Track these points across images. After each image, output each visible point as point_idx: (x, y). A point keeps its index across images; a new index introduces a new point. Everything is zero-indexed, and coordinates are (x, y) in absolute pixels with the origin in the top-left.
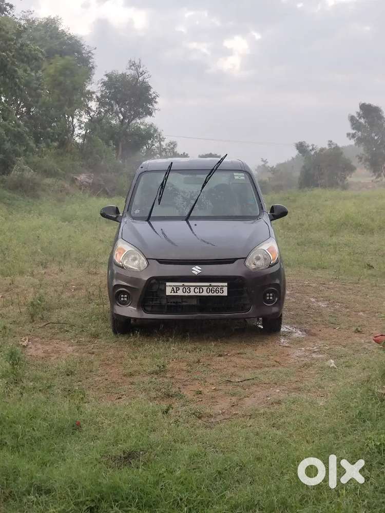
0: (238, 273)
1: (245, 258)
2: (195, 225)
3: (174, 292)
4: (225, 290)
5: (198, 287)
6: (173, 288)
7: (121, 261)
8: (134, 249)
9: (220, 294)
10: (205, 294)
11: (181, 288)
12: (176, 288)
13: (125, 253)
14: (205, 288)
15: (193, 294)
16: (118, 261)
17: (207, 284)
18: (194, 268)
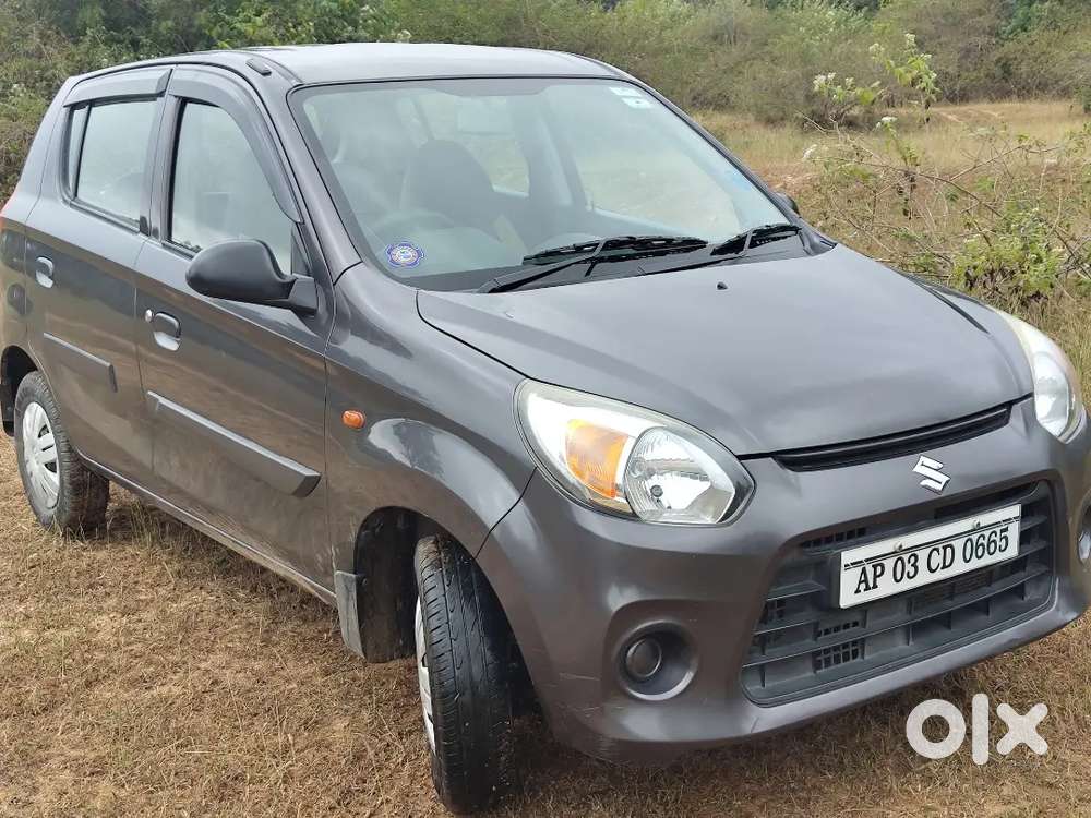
0: (1034, 459)
1: (1030, 395)
2: (721, 287)
3: (867, 588)
4: (1014, 532)
5: (940, 547)
6: (864, 571)
7: (617, 487)
8: (659, 421)
9: (999, 557)
10: (960, 567)
11: (889, 563)
12: (875, 567)
13: (629, 444)
14: (958, 544)
15: (925, 578)
16: (603, 490)
17: (965, 523)
18: (918, 469)
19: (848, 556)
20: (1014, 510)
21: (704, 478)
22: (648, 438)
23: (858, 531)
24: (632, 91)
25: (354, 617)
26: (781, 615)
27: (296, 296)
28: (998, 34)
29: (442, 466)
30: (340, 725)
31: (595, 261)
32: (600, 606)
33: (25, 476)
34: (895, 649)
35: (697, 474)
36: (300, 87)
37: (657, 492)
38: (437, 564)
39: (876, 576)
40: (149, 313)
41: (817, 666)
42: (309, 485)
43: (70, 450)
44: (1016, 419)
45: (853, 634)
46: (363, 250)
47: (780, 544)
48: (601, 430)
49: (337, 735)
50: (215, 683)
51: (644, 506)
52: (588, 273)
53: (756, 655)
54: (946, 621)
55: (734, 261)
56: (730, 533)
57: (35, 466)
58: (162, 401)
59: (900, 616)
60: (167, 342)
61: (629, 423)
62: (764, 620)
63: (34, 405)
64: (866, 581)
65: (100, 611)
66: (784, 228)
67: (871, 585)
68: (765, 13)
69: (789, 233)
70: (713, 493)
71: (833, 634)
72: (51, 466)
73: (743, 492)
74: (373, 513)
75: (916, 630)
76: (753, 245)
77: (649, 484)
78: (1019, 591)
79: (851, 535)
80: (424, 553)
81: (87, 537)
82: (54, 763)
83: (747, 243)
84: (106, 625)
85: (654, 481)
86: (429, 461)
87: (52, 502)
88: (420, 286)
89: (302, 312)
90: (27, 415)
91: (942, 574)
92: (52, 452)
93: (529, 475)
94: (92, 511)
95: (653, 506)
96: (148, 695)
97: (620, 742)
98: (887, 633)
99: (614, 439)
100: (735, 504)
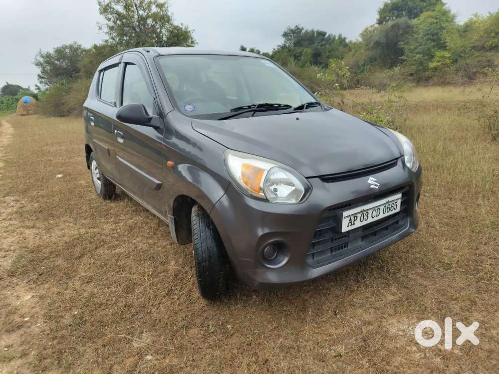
1: (403, 156)
2: (297, 119)
3: (352, 225)
4: (399, 203)
5: (376, 209)
6: (351, 219)
7: (260, 189)
8: (276, 164)
9: (394, 212)
10: (382, 216)
11: (359, 216)
12: (354, 217)
13: (265, 173)
14: (382, 208)
15: (370, 220)
16: (254, 190)
17: (384, 201)
18: (369, 181)
19: (345, 214)
20: (399, 196)
21: (293, 185)
22: (272, 171)
23: (348, 205)
25: (174, 231)
26: (320, 235)
27: (152, 122)
28: (356, 74)
29: (202, 181)
30: (173, 263)
31: (255, 111)
32: (255, 234)
33: (93, 182)
34: (358, 244)
35: (290, 184)
36: (159, 56)
37: (276, 190)
38: (198, 215)
39: (354, 220)
40: (116, 131)
41: (332, 251)
42: (159, 187)
43: (102, 174)
44: (399, 162)
45: (345, 240)
46: (175, 106)
47: (322, 210)
48: (255, 167)
49: (171, 267)
50: (136, 248)
51: (270, 196)
52: (253, 115)
53: (311, 249)
54: (374, 234)
55: (301, 112)
56: (304, 205)
57: (95, 179)
58: (120, 159)
59: (360, 233)
60: (121, 140)
61: (265, 165)
62: (315, 237)
63: (94, 161)
64: (351, 222)
65: (107, 223)
66: (316, 103)
67: (353, 223)
68: (300, 69)
69: (317, 105)
70: (296, 192)
71: (339, 240)
72: (99, 179)
73: (308, 190)
74: (177, 197)
75: (363, 238)
76: (306, 108)
77: (272, 188)
78: (397, 222)
79: (346, 206)
80: (194, 209)
81: (109, 199)
82: (77, 278)
83: (305, 107)
84: (108, 227)
85: (275, 186)
86: (198, 181)
87: (100, 189)
88: (193, 118)
89: (156, 128)
90: (93, 164)
91: (376, 219)
92: (98, 176)
93: (228, 185)
94: (110, 192)
95: (274, 196)
96: (113, 252)
97: (262, 283)
98: (356, 239)
99: (260, 171)
100: (304, 195)
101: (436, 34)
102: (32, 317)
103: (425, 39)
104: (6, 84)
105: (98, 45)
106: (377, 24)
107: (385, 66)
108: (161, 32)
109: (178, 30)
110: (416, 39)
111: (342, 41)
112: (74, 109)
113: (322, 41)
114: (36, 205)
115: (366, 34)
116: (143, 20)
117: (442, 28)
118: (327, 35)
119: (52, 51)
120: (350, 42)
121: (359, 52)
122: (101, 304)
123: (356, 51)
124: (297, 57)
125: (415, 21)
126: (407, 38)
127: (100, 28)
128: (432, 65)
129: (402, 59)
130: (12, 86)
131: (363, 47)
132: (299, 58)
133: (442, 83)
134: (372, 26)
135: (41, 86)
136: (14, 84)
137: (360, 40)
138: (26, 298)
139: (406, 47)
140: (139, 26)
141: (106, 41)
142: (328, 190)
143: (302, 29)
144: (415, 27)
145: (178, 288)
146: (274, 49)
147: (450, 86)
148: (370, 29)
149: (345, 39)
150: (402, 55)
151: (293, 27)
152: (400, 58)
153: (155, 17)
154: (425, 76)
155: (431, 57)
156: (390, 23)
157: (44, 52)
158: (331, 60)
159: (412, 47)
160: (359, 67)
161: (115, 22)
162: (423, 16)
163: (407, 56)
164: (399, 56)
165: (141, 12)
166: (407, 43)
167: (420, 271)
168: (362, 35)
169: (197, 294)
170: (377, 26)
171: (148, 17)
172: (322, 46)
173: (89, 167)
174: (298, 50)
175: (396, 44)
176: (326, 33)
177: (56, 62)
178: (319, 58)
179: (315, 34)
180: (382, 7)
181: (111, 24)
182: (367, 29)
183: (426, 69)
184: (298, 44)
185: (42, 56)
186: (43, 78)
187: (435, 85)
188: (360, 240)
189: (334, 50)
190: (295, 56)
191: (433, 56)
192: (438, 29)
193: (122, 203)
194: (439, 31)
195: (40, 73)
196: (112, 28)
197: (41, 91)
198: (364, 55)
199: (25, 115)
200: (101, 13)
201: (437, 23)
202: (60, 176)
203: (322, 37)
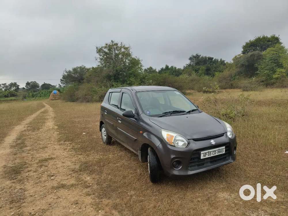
0: (227, 141)
1: (227, 132)
2: (187, 117)
3: (205, 156)
4: (224, 150)
5: (214, 152)
7: (173, 142)
8: (178, 134)
9: (222, 153)
10: (217, 154)
11: (207, 153)
12: (205, 154)
13: (174, 137)
14: (217, 151)
15: (212, 155)
16: (171, 143)
17: (218, 149)
18: (211, 142)
19: (202, 152)
20: (224, 147)
22: (176, 137)
23: (203, 149)
24: (177, 92)
25: (141, 157)
26: (193, 159)
27: (135, 117)
28: (231, 80)
30: (138, 170)
31: (171, 113)
32: (170, 157)
35: (183, 141)
36: (137, 92)
37: (178, 143)
38: (151, 151)
40: (118, 118)
41: (198, 166)
42: (136, 140)
43: (107, 134)
44: (225, 135)
45: (203, 162)
46: (143, 112)
47: (193, 150)
49: (138, 172)
50: (123, 164)
51: (176, 145)
52: (171, 115)
53: (190, 164)
54: (215, 161)
55: (189, 114)
56: (187, 149)
57: (103, 136)
58: (119, 129)
59: (209, 160)
60: (120, 122)
61: (174, 135)
62: (191, 160)
63: (104, 128)
66: (196, 110)
70: (185, 144)
71: (200, 162)
72: (105, 136)
73: (189, 143)
74: (143, 144)
75: (211, 162)
77: (177, 142)
78: (226, 157)
80: (149, 149)
81: (109, 145)
82: (104, 173)
83: (191, 111)
84: (111, 156)
86: (150, 138)
87: (105, 140)
88: (150, 116)
89: (136, 119)
90: (103, 129)
91: (214, 155)
92: (105, 134)
93: (162, 140)
94: (110, 141)
95: (177, 145)
96: (115, 165)
97: (173, 175)
98: (207, 162)
99: (172, 136)
100: (188, 145)
101: (277, 59)
102: (92, 184)
103: (270, 62)
104: (44, 83)
105: (94, 67)
106: (242, 54)
107: (247, 76)
108: (125, 61)
109: (134, 60)
110: (265, 62)
111: (222, 62)
112: (80, 98)
113: (211, 63)
114: (79, 146)
115: (236, 59)
116: (117, 55)
117: (279, 57)
118: (214, 59)
119: (71, 70)
120: (227, 63)
121: (232, 69)
122: (115, 182)
123: (230, 68)
124: (197, 71)
125: (264, 53)
126: (259, 62)
127: (96, 60)
128: (275, 76)
129: (257, 73)
130: (47, 84)
131: (234, 67)
132: (198, 71)
133: (281, 86)
134: (239, 55)
135: (61, 84)
136: (47, 83)
137: (232, 62)
138: (88, 179)
139: (259, 66)
140: (115, 58)
141: (99, 66)
142: (196, 144)
143: (200, 56)
144: (264, 56)
145: (142, 178)
146: (184, 66)
147: (286, 88)
148: (238, 56)
149: (224, 61)
150: (257, 70)
151: (195, 55)
152: (256, 72)
153: (123, 54)
154: (271, 83)
155: (274, 72)
156: (250, 54)
157: (68, 70)
158: (216, 73)
159: (263, 66)
160: (232, 77)
161: (103, 57)
162: (268, 50)
163: (260, 71)
164: (255, 71)
165: (116, 52)
166: (260, 64)
167: (236, 178)
168: (234, 60)
169: (149, 180)
170: (242, 55)
171: (120, 54)
172: (211, 65)
173: (101, 130)
174: (198, 67)
175: (253, 65)
176: (213, 58)
177: (73, 75)
178: (209, 72)
179: (207, 59)
180: (244, 45)
181: (101, 57)
182: (236, 57)
183: (271, 78)
184: (198, 64)
185: (66, 72)
186: (63, 81)
187: (278, 87)
188: (209, 163)
189: (218, 67)
190: (196, 70)
191: (275, 72)
192: (277, 57)
193: (114, 146)
194: (278, 58)
195: (62, 78)
196: (101, 59)
197: (61, 87)
198: (234, 71)
199: (53, 100)
200: (97, 53)
201: (276, 54)
202: (84, 133)
203: (211, 60)
